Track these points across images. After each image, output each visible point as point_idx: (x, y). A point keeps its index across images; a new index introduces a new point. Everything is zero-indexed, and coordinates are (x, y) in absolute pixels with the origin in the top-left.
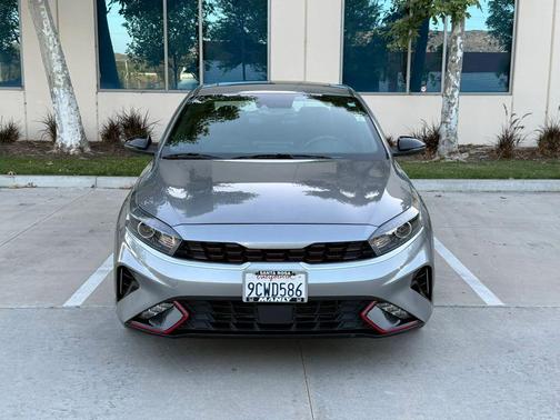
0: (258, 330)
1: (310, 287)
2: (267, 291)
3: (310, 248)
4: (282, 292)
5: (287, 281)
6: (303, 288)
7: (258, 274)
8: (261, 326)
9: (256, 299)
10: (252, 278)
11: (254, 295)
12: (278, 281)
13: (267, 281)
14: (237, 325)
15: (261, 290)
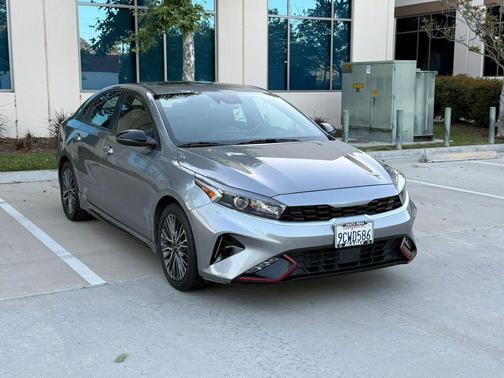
0: (338, 269)
1: (375, 231)
2: (350, 238)
3: (371, 204)
4: (358, 238)
5: (361, 229)
6: (370, 233)
7: (344, 226)
8: (340, 265)
9: (343, 245)
10: (340, 230)
11: (342, 242)
12: (356, 229)
13: (349, 230)
14: (325, 267)
15: (346, 238)
